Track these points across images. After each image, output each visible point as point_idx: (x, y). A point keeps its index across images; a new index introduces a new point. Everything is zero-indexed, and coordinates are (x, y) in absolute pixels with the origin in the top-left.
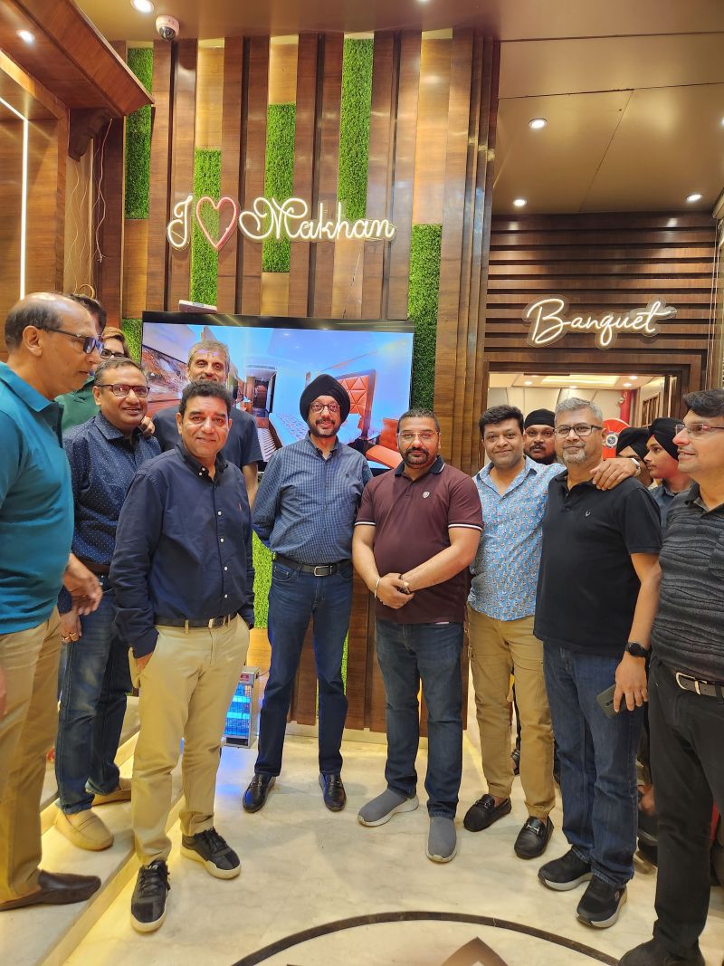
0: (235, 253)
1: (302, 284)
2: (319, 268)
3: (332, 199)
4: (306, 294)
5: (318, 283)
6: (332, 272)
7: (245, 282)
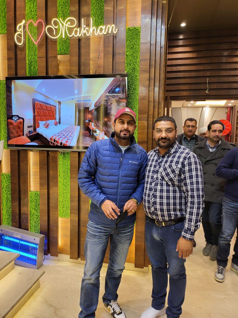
0: (45, 46)
1: (75, 59)
2: (83, 51)
3: (88, 16)
4: (78, 64)
5: (83, 59)
6: (89, 52)
7: (50, 60)
